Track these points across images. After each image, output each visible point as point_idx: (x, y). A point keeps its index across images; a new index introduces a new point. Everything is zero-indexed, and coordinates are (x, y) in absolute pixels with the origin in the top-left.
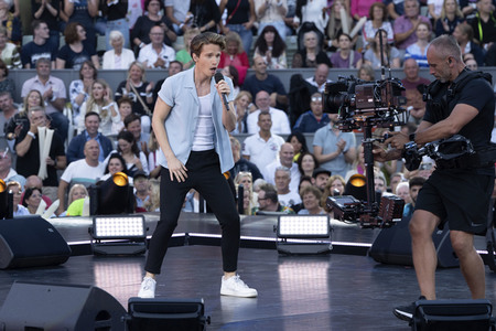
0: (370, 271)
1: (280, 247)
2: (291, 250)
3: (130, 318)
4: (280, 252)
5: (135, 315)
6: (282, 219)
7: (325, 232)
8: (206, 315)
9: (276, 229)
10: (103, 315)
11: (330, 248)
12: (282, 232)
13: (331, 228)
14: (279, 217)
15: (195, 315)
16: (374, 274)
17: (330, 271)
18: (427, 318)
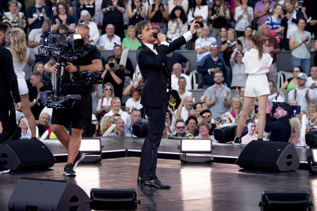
1: (182, 158)
3: (91, 201)
4: (182, 161)
5: (95, 199)
6: (183, 141)
7: (209, 149)
8: (138, 199)
9: (180, 147)
10: (75, 199)
11: (212, 159)
12: (183, 149)
13: (213, 147)
14: (181, 140)
15: (131, 199)
18: (270, 202)
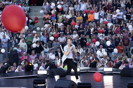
0: (120, 77)
1: (104, 73)
2: (106, 74)
4: (104, 74)
5: (79, 85)
7: (112, 71)
8: (91, 85)
10: (73, 85)
11: (113, 73)
12: (104, 71)
13: (113, 70)
14: (104, 68)
15: (89, 85)
16: (120, 78)
17: (113, 78)
18: (130, 86)
